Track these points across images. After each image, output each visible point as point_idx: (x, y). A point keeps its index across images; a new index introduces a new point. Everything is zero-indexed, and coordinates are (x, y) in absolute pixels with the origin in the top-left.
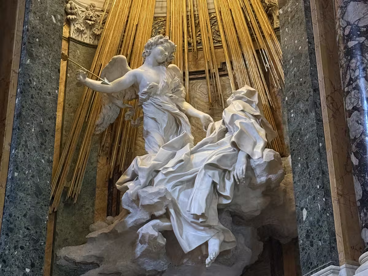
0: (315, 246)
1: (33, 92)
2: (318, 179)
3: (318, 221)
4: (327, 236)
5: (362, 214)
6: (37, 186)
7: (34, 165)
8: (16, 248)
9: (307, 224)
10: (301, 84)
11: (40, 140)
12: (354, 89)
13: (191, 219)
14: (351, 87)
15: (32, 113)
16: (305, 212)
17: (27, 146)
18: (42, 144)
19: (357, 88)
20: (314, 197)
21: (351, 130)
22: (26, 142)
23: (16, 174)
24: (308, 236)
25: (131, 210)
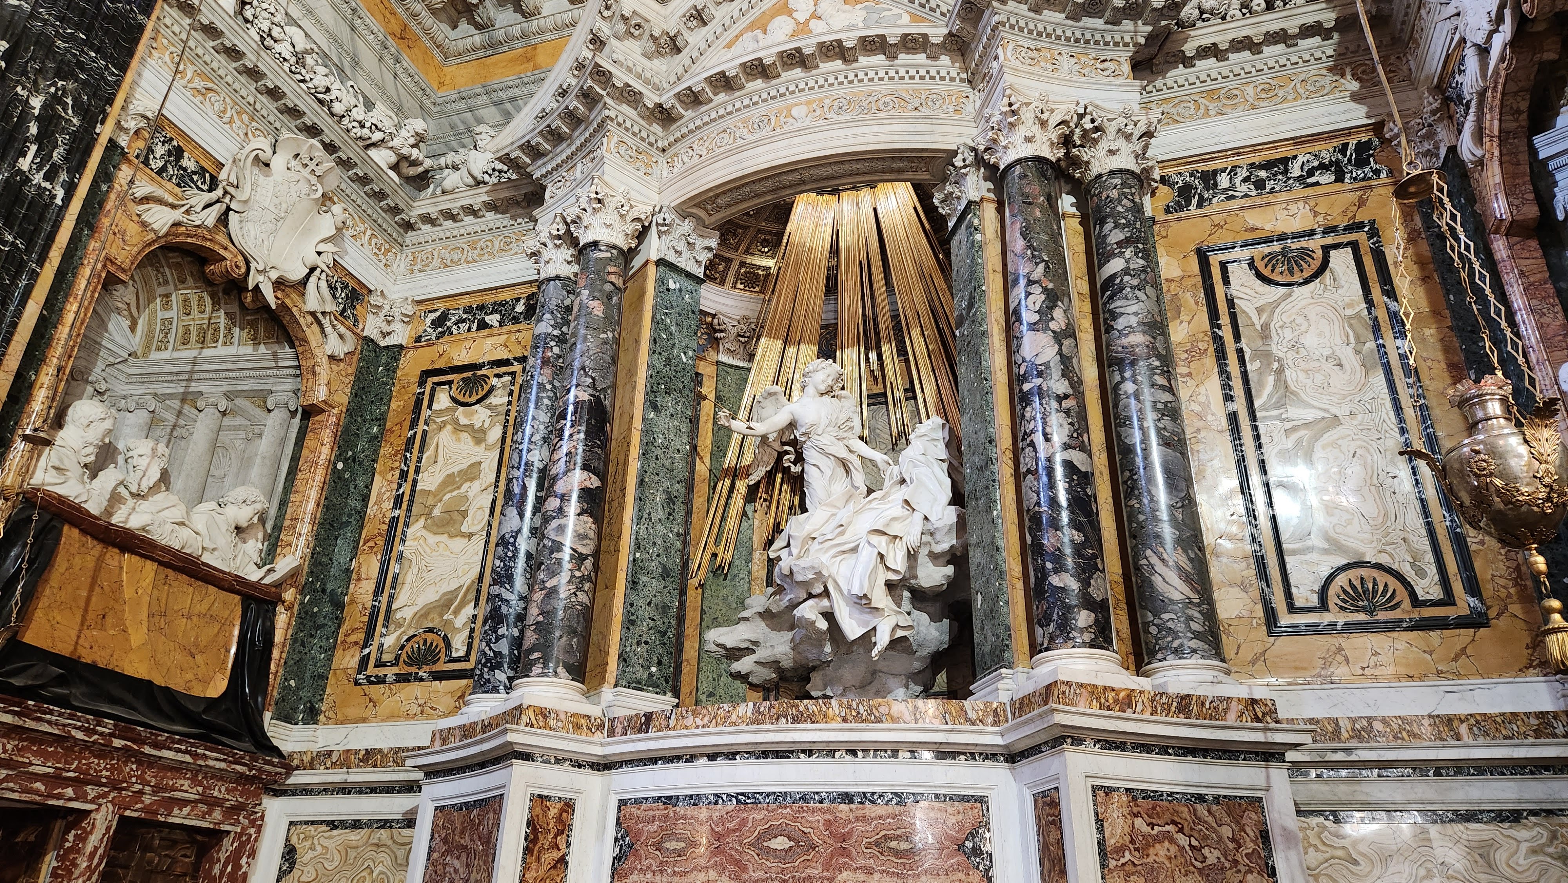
0: (989, 642)
1: (658, 452)
4: (1000, 631)
6: (664, 567)
7: (659, 541)
8: (638, 643)
9: (982, 613)
11: (667, 510)
12: (1028, 445)
14: (1025, 443)
15: (657, 478)
16: (979, 597)
17: (650, 520)
18: (670, 514)
19: (1032, 444)
20: (988, 580)
22: (649, 514)
23: (638, 555)
24: (982, 629)
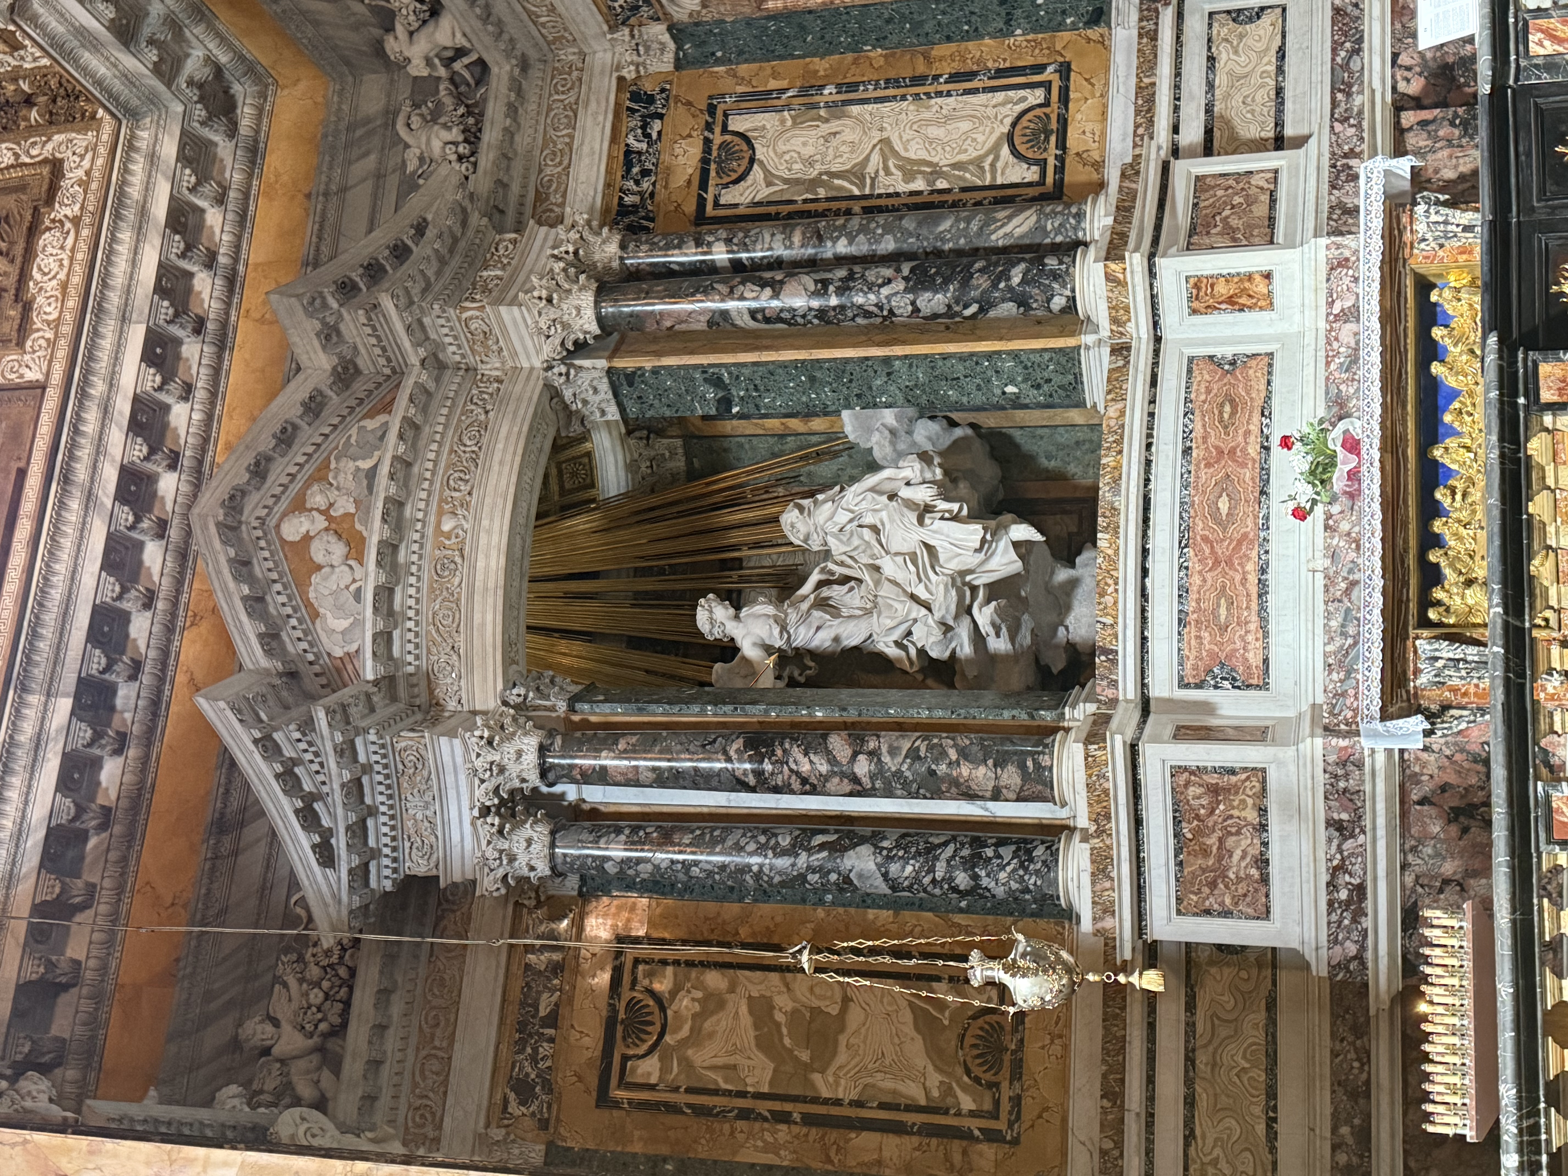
0: (1052, 376)
2: (977, 363)
3: (1026, 368)
4: (1047, 356)
5: (1034, 305)
9: (1023, 386)
10: (851, 381)
13: (982, 556)
16: (1010, 389)
20: (997, 372)
21: (936, 310)
24: (1038, 387)
25: (953, 645)
